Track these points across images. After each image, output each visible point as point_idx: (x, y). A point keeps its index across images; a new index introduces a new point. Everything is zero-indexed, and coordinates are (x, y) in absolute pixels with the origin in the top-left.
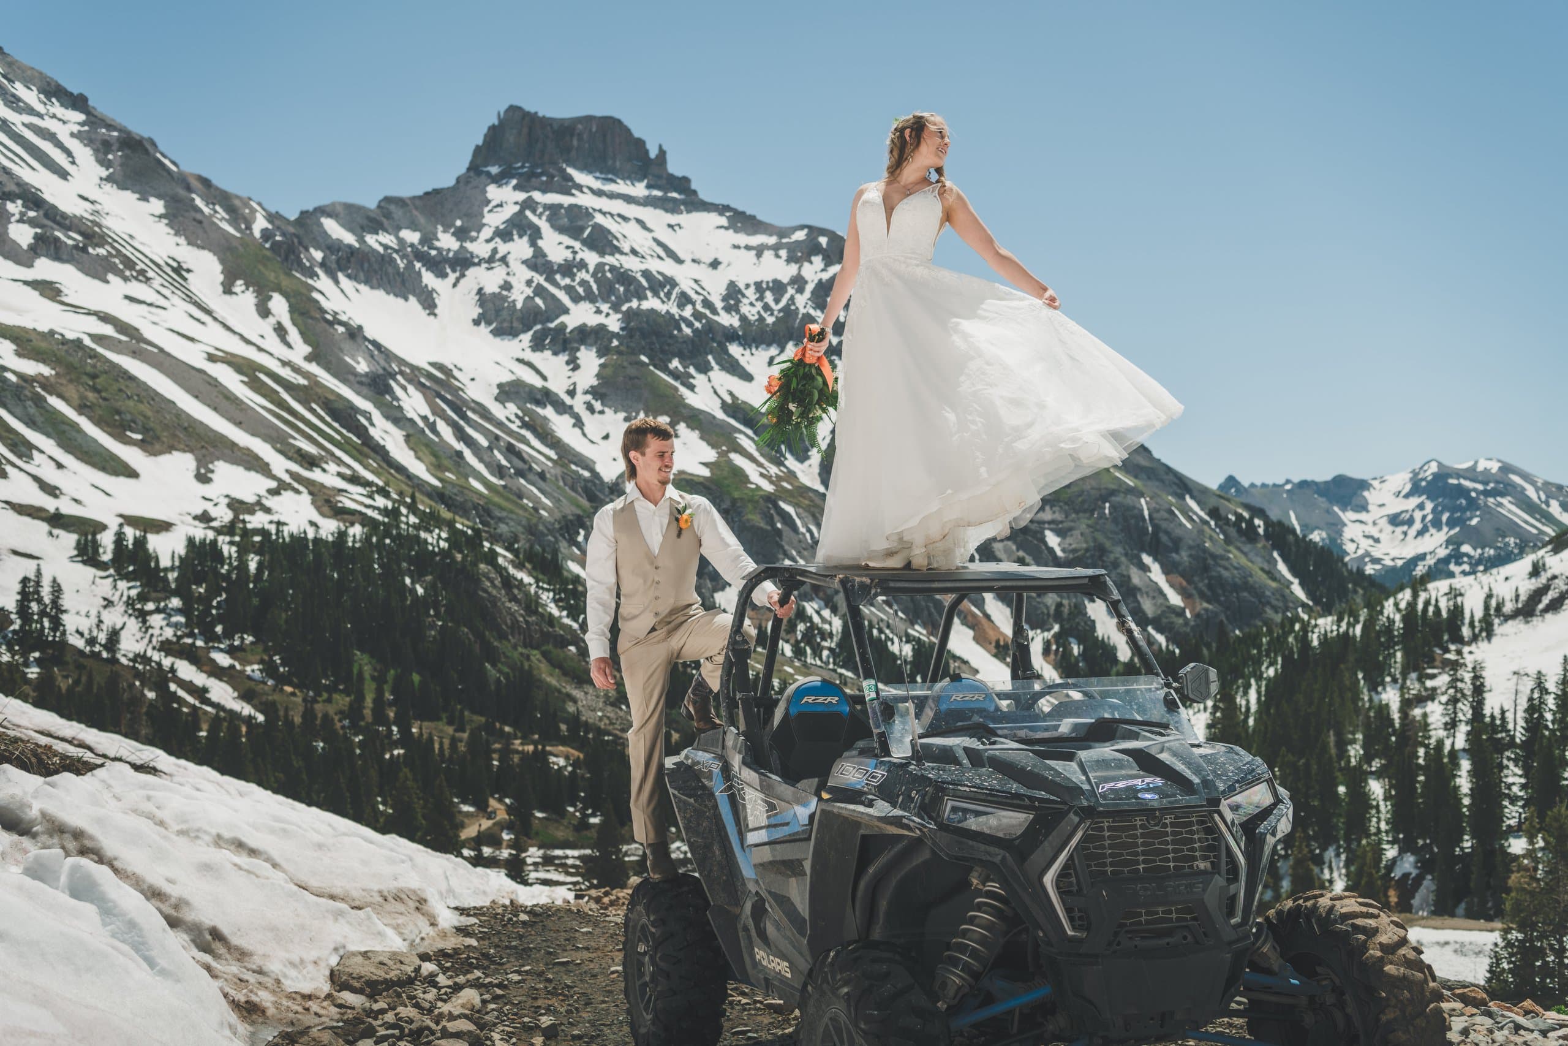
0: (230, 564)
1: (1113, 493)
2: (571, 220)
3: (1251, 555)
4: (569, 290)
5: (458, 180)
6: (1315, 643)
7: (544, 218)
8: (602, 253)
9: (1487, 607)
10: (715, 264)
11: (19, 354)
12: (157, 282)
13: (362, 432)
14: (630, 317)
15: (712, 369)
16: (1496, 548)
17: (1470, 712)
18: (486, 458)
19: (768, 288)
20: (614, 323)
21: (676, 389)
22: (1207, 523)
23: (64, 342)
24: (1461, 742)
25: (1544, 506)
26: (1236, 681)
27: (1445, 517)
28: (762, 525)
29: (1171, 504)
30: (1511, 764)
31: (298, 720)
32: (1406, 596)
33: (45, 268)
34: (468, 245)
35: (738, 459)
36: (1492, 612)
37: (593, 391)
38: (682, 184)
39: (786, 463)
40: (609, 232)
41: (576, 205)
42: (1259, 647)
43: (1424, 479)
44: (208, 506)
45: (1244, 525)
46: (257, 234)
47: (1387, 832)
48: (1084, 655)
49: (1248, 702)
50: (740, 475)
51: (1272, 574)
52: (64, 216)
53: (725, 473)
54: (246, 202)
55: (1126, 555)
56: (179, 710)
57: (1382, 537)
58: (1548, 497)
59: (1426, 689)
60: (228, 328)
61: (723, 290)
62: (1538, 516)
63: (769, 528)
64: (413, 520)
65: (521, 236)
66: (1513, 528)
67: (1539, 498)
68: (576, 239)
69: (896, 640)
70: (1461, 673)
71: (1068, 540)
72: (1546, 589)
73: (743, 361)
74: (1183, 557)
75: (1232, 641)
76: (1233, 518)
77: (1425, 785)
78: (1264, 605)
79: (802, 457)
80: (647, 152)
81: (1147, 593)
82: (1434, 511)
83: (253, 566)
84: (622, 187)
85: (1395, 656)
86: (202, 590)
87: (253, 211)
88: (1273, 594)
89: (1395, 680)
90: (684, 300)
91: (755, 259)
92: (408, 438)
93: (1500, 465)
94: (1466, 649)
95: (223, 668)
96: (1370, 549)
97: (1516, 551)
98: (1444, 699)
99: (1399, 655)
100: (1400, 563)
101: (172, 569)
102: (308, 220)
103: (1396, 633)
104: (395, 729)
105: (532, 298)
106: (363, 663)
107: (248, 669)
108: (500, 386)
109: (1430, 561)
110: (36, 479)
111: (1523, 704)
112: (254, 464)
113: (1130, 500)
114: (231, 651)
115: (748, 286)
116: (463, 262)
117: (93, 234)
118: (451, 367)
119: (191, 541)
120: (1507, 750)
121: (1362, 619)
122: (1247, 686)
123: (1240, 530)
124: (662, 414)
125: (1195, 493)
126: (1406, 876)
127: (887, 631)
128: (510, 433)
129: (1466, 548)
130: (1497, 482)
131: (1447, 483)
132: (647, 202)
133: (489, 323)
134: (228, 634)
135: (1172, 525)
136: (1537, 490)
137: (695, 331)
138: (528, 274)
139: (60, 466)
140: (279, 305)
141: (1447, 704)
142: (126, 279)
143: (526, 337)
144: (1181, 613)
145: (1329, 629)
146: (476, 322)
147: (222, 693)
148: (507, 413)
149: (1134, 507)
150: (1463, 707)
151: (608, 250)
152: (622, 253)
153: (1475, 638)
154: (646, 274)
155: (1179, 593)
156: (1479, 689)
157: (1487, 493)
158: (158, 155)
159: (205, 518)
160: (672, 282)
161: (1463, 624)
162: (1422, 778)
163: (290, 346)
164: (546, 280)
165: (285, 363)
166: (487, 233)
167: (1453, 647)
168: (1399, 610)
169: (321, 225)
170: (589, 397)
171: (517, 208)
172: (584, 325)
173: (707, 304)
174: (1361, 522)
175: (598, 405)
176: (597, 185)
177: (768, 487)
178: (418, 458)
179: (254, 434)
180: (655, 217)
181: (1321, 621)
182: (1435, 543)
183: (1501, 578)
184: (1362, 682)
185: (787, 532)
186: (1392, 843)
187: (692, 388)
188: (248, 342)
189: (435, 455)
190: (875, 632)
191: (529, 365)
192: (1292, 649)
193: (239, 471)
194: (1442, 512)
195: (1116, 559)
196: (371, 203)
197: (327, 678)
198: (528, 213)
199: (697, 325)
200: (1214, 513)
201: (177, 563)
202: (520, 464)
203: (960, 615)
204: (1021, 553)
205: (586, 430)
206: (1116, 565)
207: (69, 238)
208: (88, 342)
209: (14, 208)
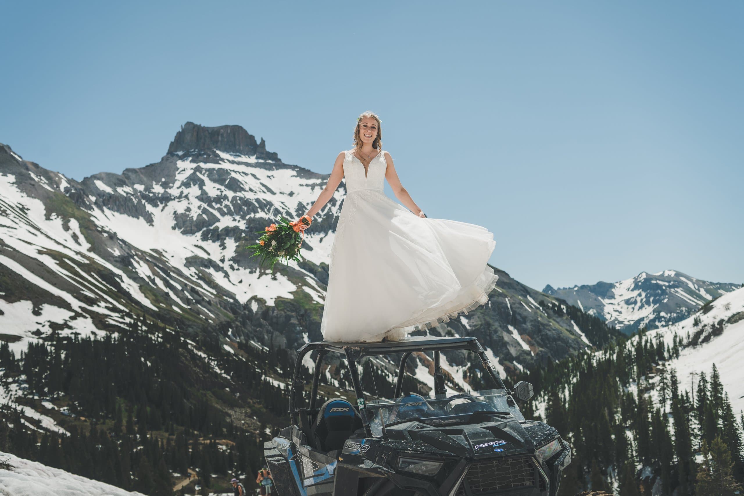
0: (51, 356)
1: (492, 296)
2: (219, 176)
3: (561, 323)
4: (220, 210)
5: (163, 159)
6: (595, 364)
7: (206, 175)
8: (235, 191)
9: (675, 342)
10: (291, 194)
12: (12, 216)
13: (117, 285)
14: (250, 221)
16: (677, 313)
17: (671, 394)
18: (181, 295)
20: (242, 225)
22: (538, 308)
24: (668, 409)
25: (697, 291)
26: (558, 385)
27: (651, 299)
29: (521, 300)
30: (693, 419)
31: (88, 434)
32: (636, 339)
34: (168, 190)
35: (307, 289)
36: (677, 344)
37: (233, 259)
38: (273, 156)
40: (238, 181)
41: (221, 169)
42: (568, 368)
43: (640, 281)
44: (40, 327)
45: (556, 309)
46: (62, 189)
47: (636, 456)
48: (483, 377)
49: (565, 396)
50: (308, 297)
51: (572, 332)
53: (301, 296)
54: (56, 175)
55: (501, 326)
56: (26, 432)
57: (623, 311)
58: (699, 287)
59: (649, 384)
60: (48, 237)
61: (295, 206)
62: (695, 296)
64: (144, 328)
65: (194, 185)
66: (684, 303)
67: (695, 288)
68: (222, 185)
69: (390, 375)
70: (665, 375)
71: (472, 321)
72: (701, 332)
73: (307, 241)
74: (528, 326)
75: (554, 366)
76: (551, 306)
77: (653, 431)
78: (569, 347)
80: (255, 141)
81: (512, 345)
82: (646, 296)
83: (63, 356)
84: (244, 159)
85: (633, 369)
86: (37, 370)
87: (60, 179)
88: (573, 341)
89: (634, 381)
90: (277, 212)
91: (311, 191)
92: (141, 288)
93: (674, 273)
94: (667, 363)
95: (48, 410)
96: (617, 317)
97: (686, 314)
98: (658, 388)
99: (635, 368)
100: (632, 323)
101: (21, 360)
102: (88, 182)
103: (633, 357)
104: (138, 436)
105: (201, 215)
106: (121, 403)
107: (62, 409)
108: (187, 259)
109: (646, 321)
111: (696, 388)
112: (63, 304)
113: (500, 299)
114: (52, 401)
115: (308, 204)
116: (166, 199)
118: (161, 251)
119: (31, 345)
120: (690, 412)
121: (616, 351)
122: (564, 388)
123: (554, 311)
124: (268, 269)
125: (532, 294)
126: (647, 478)
127: (386, 371)
128: (192, 282)
129: (663, 314)
130: (675, 281)
131: (651, 283)
132: (256, 165)
133: (180, 228)
134: (51, 392)
135: (522, 311)
136: (694, 284)
138: (198, 203)
140: (74, 224)
141: (660, 391)
143: (199, 234)
144: (529, 353)
145: (601, 357)
146: (174, 228)
147: (48, 422)
148: (190, 272)
149: (503, 303)
150: (668, 392)
151: (238, 190)
152: (245, 191)
153: (670, 358)
154: (257, 200)
155: (527, 344)
156: (675, 383)
157: (670, 287)
158: (12, 153)
159: (38, 333)
160: (270, 204)
161: (664, 351)
162: (651, 428)
163: (79, 244)
164: (208, 205)
165: (77, 253)
166: (177, 184)
167: (660, 363)
168: (633, 346)
169: (94, 184)
170: (231, 262)
171: (192, 171)
172: (228, 227)
173: (288, 213)
174: (612, 304)
175: (236, 266)
176: (231, 158)
178: (146, 297)
179: (62, 289)
180: (261, 173)
181: (597, 354)
182: (648, 312)
183: (680, 327)
184: (619, 383)
186: (639, 462)
188: (58, 243)
189: (155, 295)
190: (380, 372)
191: (201, 248)
192: (584, 368)
193: (55, 308)
194: (650, 297)
195: (496, 328)
197: (102, 412)
198: (198, 173)
200: (541, 303)
201: (24, 357)
202: (198, 298)
203: (421, 360)
204: (449, 329)
205: (231, 279)
206: (496, 331)
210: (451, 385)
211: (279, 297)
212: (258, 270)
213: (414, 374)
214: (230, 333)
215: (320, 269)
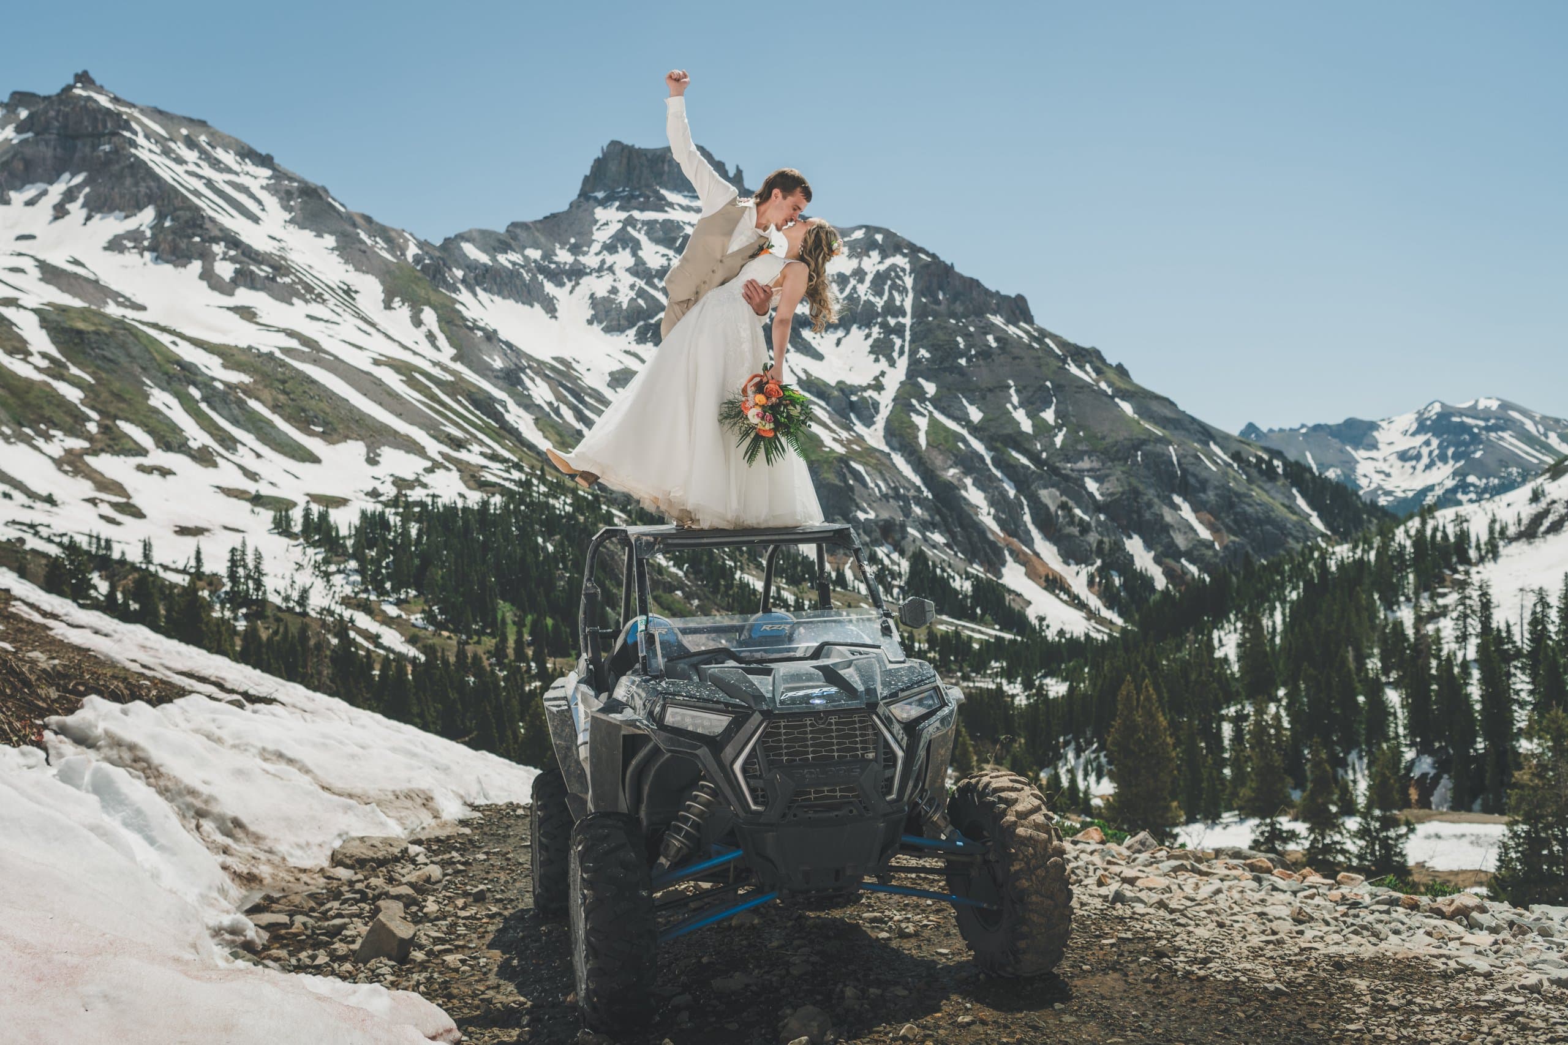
0: (396, 531)
1: (1144, 442)
2: (665, 233)
3: (1273, 492)
5: (571, 205)
6: (1333, 568)
7: (643, 232)
9: (1491, 531)
12: (332, 302)
13: (499, 418)
16: (1500, 478)
17: (1480, 626)
22: (1230, 465)
23: (260, 354)
24: (1472, 653)
25: (1543, 438)
26: (1262, 604)
27: (1450, 451)
28: (837, 482)
29: (1197, 450)
30: (1518, 673)
31: (452, 659)
32: (1415, 524)
33: (244, 296)
34: (581, 258)
36: (1497, 535)
39: (855, 428)
41: (668, 220)
42: (1282, 574)
43: (1429, 419)
44: (377, 484)
45: (1264, 466)
46: (410, 259)
47: (1405, 736)
48: (1124, 585)
49: (1274, 623)
50: (818, 441)
51: (1292, 509)
52: (257, 253)
54: (400, 234)
55: (1158, 496)
56: (356, 653)
57: (1392, 471)
58: (1546, 429)
59: (1438, 607)
60: (390, 337)
62: (1538, 447)
63: (842, 484)
64: (543, 489)
65: (624, 249)
66: (1517, 460)
67: (1538, 431)
68: (669, 247)
69: (957, 577)
70: (1468, 592)
71: (1106, 485)
72: (1546, 513)
73: (814, 344)
74: (1211, 496)
75: (1256, 568)
76: (1254, 460)
77: (1437, 692)
78: (1286, 536)
79: (869, 422)
81: (1179, 530)
82: (1439, 446)
83: (414, 532)
85: (1407, 577)
86: (373, 554)
87: (406, 240)
88: (1294, 526)
89: (1408, 600)
92: (537, 421)
93: (1499, 403)
94: (1473, 570)
95: (392, 618)
96: (1382, 483)
97: (1519, 480)
98: (1455, 615)
99: (1411, 577)
100: (1410, 494)
101: (350, 537)
102: (450, 245)
103: (1407, 557)
104: (533, 665)
105: (635, 300)
106: (506, 610)
107: (413, 618)
108: (611, 374)
109: (1439, 491)
110: (241, 467)
111: (1528, 617)
113: (1159, 448)
114: (399, 603)
116: (577, 273)
117: (280, 267)
118: (570, 360)
119: (363, 513)
120: (1514, 660)
121: (1375, 545)
122: (1273, 609)
123: (1260, 470)
125: (1219, 440)
126: (1424, 775)
127: (949, 570)
129: (1471, 479)
130: (1498, 418)
131: (1450, 421)
133: (600, 322)
134: (396, 589)
135: (1199, 468)
136: (1536, 423)
138: (631, 279)
139: (259, 456)
140: (429, 316)
141: (1457, 619)
142: (307, 301)
143: (632, 333)
144: (1210, 545)
145: (1345, 556)
146: (590, 322)
147: (392, 639)
149: (1163, 454)
150: (1473, 622)
153: (1482, 559)
155: (1208, 529)
156: (1486, 606)
157: (1488, 429)
158: (330, 200)
159: (375, 493)
161: (1470, 547)
162: (1434, 687)
163: (439, 350)
164: (646, 283)
165: (435, 364)
166: (596, 247)
167: (1461, 568)
168: (1409, 536)
169: (461, 249)
171: (620, 225)
174: (1372, 459)
176: (685, 202)
177: (840, 450)
178: (546, 437)
179: (412, 423)
181: (1337, 549)
182: (1442, 475)
183: (1503, 504)
184: (1378, 602)
185: (858, 487)
186: (1410, 746)
188: (405, 348)
189: (559, 433)
190: (938, 571)
191: (635, 355)
192: (1312, 575)
193: (401, 455)
194: (1447, 447)
195: (1150, 500)
196: (501, 229)
197: (477, 623)
198: (629, 229)
200: (1236, 456)
201: (353, 532)
203: (1011, 553)
204: (1064, 499)
206: (1150, 505)
207: (262, 271)
208: (278, 354)
209: (218, 249)
210: (1065, 597)
213: (1000, 576)
215: (836, 393)
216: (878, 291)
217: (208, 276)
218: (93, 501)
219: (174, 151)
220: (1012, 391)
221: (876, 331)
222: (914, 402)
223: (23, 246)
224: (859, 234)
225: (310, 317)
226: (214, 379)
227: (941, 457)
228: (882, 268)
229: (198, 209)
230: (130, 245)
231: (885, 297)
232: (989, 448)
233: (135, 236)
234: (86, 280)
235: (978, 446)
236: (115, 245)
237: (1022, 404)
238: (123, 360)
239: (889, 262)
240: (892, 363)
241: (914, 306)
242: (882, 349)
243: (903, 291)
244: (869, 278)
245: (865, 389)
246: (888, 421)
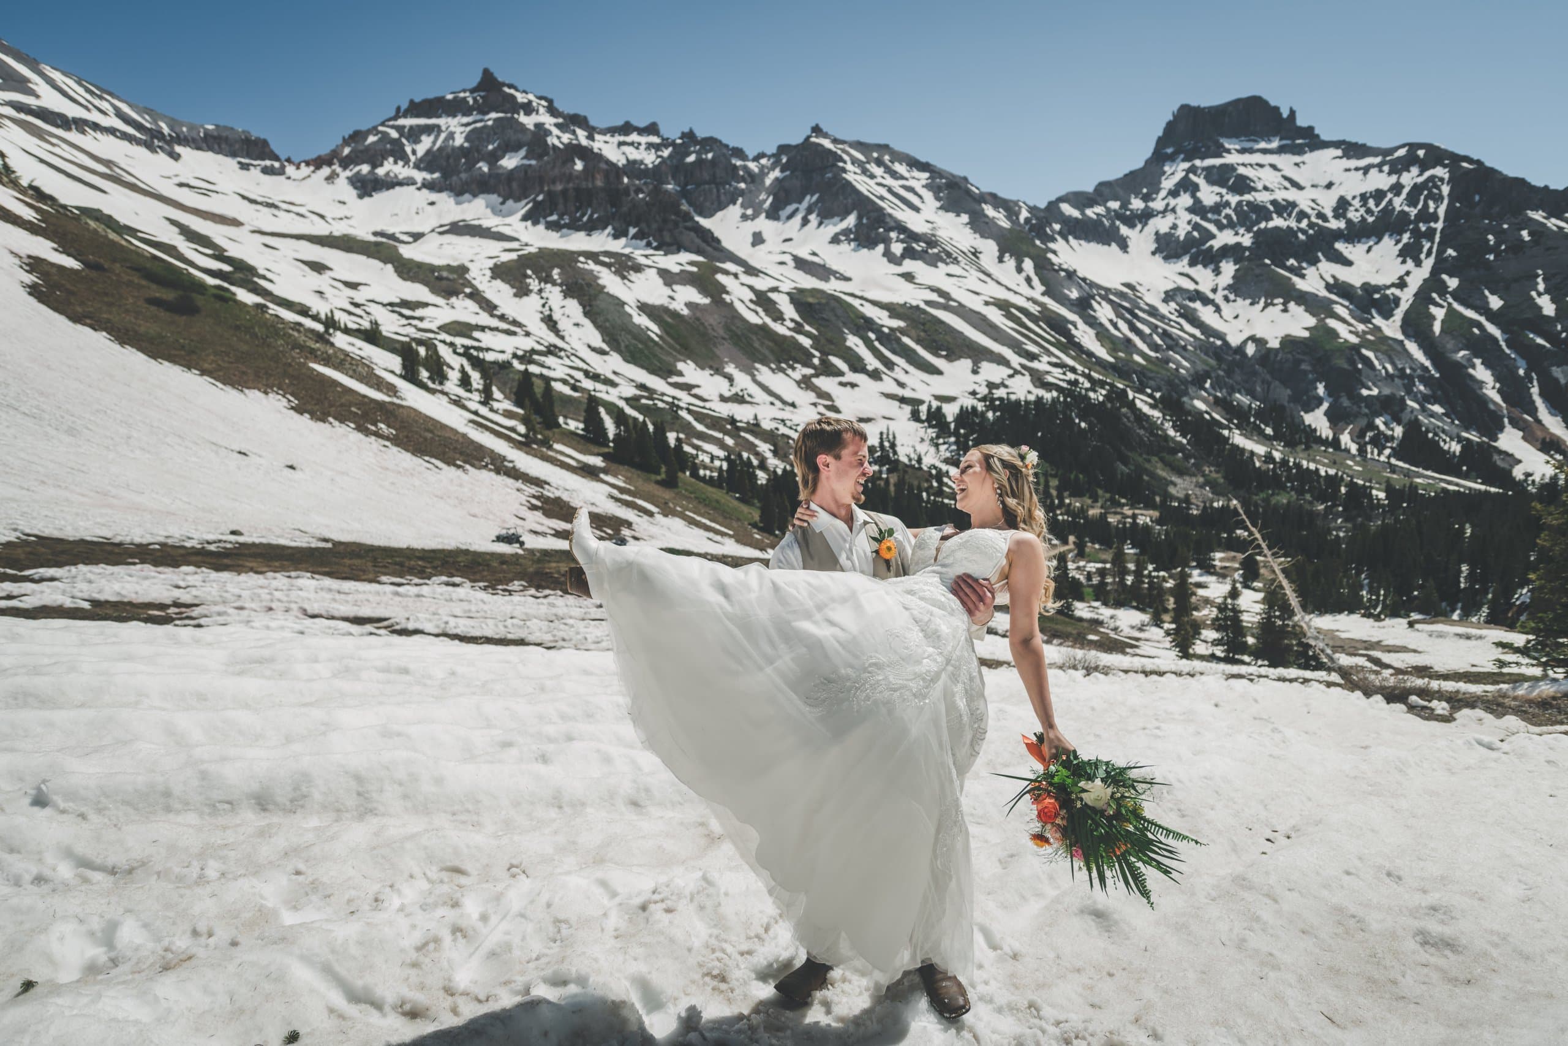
2: (1221, 175)
4: (1217, 222)
5: (1146, 162)
7: (1202, 177)
8: (1242, 194)
10: (1329, 186)
11: (890, 317)
12: (963, 263)
13: (1070, 337)
14: (1259, 234)
15: (1319, 261)
18: (1148, 341)
19: (1371, 196)
20: (1247, 240)
21: (1290, 279)
23: (912, 307)
28: (1346, 366)
33: (909, 265)
34: (1151, 204)
35: (1332, 323)
37: (1229, 288)
38: (1309, 133)
39: (1374, 321)
40: (1248, 178)
41: (1225, 164)
44: (976, 387)
46: (1022, 220)
50: (1334, 334)
52: (917, 234)
53: (1322, 333)
54: (1016, 203)
60: (999, 283)
61: (1333, 202)
63: (1349, 368)
65: (1185, 192)
68: (1222, 186)
69: (1449, 441)
73: (1345, 253)
79: (1387, 315)
80: (1280, 114)
84: (1263, 145)
87: (1020, 207)
90: (1302, 215)
91: (1362, 177)
92: (1097, 335)
102: (1053, 205)
105: (1191, 232)
108: (1166, 293)
110: (896, 380)
112: (1003, 361)
115: (1354, 198)
116: (1146, 216)
117: (931, 241)
118: (1135, 284)
124: (1277, 298)
127: (1442, 435)
128: (1169, 323)
132: (1281, 150)
133: (1161, 252)
137: (1308, 236)
138: (1188, 216)
139: (907, 372)
140: (1028, 265)
142: (947, 264)
143: (1186, 260)
146: (1154, 253)
148: (1168, 308)
151: (1246, 191)
152: (1257, 191)
154: (1274, 202)
158: (969, 186)
159: (974, 393)
160: (1293, 205)
163: (1032, 288)
164: (1202, 219)
165: (1028, 299)
166: (1163, 193)
169: (1059, 208)
170: (1226, 292)
171: (1184, 174)
172: (1226, 245)
173: (1321, 216)
175: (1232, 297)
176: (1241, 146)
177: (1354, 340)
178: (1102, 345)
179: (1003, 345)
180: (1285, 162)
185: (1366, 370)
187: (1303, 276)
188: (1009, 290)
189: (1114, 343)
190: (1430, 435)
191: (1187, 276)
193: (994, 366)
196: (1090, 189)
198: (1191, 176)
199: (1311, 232)
202: (1170, 342)
203: (1511, 420)
205: (1223, 313)
207: (918, 247)
208: (923, 306)
209: (893, 235)
211: (1287, 336)
212: (1263, 300)
213: (1496, 440)
214: (1207, 385)
215: (1360, 292)
216: (1412, 200)
217: (888, 254)
218: (815, 405)
219: (868, 170)
220: (1540, 280)
221: (1406, 238)
222: (1434, 295)
223: (787, 247)
224: (1402, 152)
225: (949, 275)
226: (883, 326)
227: (1453, 342)
228: (1420, 180)
229: (881, 209)
230: (843, 238)
231: (1420, 206)
232: (1504, 332)
233: (846, 232)
234: (819, 265)
235: (1492, 329)
236: (835, 240)
237: (1547, 291)
238: (833, 319)
239: (1427, 174)
240: (1418, 263)
241: (1447, 212)
242: (1411, 253)
243: (1438, 199)
244: (1406, 191)
245: (1388, 287)
246: (1407, 313)
